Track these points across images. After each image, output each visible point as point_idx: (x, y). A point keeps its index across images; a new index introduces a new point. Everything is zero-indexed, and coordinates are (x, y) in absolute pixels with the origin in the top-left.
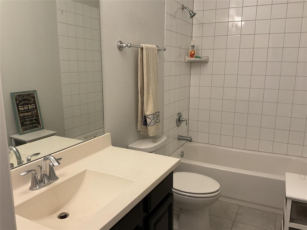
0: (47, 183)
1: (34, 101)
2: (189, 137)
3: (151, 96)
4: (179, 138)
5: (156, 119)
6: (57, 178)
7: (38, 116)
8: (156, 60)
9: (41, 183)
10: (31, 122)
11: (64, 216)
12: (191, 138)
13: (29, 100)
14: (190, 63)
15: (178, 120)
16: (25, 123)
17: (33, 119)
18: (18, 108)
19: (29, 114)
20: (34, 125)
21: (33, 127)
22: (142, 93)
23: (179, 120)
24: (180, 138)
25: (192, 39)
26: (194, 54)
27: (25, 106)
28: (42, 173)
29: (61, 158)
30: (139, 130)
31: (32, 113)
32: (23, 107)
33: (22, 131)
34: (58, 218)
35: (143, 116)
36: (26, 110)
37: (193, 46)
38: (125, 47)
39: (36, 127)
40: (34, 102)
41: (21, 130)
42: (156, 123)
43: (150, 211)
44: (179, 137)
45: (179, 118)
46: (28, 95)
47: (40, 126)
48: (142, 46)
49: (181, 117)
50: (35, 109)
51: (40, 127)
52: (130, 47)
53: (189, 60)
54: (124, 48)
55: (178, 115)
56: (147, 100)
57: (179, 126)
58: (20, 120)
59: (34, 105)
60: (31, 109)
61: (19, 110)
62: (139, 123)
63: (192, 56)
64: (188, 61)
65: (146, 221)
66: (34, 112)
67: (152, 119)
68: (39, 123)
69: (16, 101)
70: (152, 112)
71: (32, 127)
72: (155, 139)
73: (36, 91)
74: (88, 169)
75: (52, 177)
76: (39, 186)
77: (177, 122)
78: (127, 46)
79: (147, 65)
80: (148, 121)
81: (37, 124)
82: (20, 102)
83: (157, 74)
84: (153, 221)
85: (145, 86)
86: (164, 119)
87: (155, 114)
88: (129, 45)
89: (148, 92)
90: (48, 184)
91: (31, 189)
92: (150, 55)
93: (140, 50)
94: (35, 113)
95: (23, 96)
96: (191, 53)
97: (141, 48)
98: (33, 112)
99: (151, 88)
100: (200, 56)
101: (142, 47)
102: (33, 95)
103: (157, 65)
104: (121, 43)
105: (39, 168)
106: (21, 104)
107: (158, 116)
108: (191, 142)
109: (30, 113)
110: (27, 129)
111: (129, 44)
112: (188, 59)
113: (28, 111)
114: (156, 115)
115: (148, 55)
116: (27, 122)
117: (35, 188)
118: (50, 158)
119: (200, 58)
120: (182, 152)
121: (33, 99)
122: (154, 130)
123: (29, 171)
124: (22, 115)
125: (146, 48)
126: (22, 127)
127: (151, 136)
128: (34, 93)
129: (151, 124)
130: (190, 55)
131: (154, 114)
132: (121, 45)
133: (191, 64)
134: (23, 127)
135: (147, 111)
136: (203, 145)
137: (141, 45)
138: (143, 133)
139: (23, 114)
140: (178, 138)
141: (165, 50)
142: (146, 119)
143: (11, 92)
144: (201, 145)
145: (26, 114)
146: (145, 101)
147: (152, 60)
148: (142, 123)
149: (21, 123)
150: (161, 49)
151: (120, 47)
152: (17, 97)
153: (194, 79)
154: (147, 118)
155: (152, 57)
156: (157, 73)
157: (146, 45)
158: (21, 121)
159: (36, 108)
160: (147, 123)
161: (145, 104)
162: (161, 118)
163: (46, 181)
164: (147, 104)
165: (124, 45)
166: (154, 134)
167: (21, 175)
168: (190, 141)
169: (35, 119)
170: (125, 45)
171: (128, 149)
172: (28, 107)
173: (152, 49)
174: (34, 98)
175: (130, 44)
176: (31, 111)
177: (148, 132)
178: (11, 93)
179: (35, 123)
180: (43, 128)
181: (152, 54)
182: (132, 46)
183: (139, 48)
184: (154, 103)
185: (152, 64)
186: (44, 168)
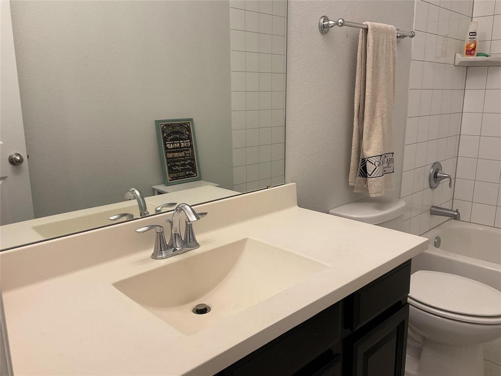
0: (180, 250)
1: (189, 135)
2: (453, 209)
3: (378, 121)
4: (433, 211)
5: (385, 165)
6: (197, 245)
7: (193, 159)
8: (394, 53)
9: (171, 248)
10: (183, 168)
11: (202, 310)
12: (457, 211)
13: (182, 133)
14: (466, 68)
15: (433, 176)
16: (174, 168)
17: (187, 162)
18: (165, 144)
19: (180, 155)
20: (187, 173)
21: (186, 175)
22: (361, 115)
23: (435, 176)
24: (435, 211)
25: (472, 21)
26: (474, 49)
27: (175, 142)
28: (173, 233)
29: (206, 213)
30: (350, 184)
31: (185, 154)
32: (173, 144)
33: (170, 180)
34: (193, 311)
35: (361, 160)
36: (177, 148)
37: (474, 34)
38: (332, 26)
39: (189, 175)
40: (189, 138)
41: (169, 178)
42: (385, 173)
43: (358, 328)
44: (433, 209)
45: (436, 173)
46: (180, 125)
47: (195, 175)
48: (367, 24)
49: (439, 172)
50: (189, 147)
51: (197, 176)
52: (342, 25)
53: (462, 60)
54: (330, 29)
55: (433, 166)
56: (371, 129)
57: (435, 188)
58: (168, 163)
59: (189, 141)
60: (185, 147)
61: (166, 148)
62: (352, 172)
63: (470, 52)
64: (461, 62)
65: (349, 345)
66: (188, 152)
67: (377, 164)
68: (195, 171)
69: (163, 133)
70: (379, 151)
71: (184, 176)
72: (380, 203)
73: (192, 119)
74: (249, 237)
75: (190, 242)
76: (165, 253)
77: (430, 180)
78: (337, 24)
79: (373, 61)
80: (370, 168)
81: (192, 172)
82: (169, 135)
83: (394, 81)
84: (361, 349)
85: (368, 102)
86: (404, 171)
87: (385, 155)
88: (340, 21)
89: (373, 113)
90: (180, 252)
91: (154, 256)
92: (380, 42)
93: (361, 32)
94: (189, 154)
95: (173, 126)
96: (468, 46)
97: (365, 29)
98: (186, 152)
99: (378, 106)
100: (487, 53)
101: (366, 27)
102: (187, 125)
103: (394, 63)
104: (326, 19)
105: (169, 224)
106: (170, 138)
107: (390, 161)
108: (457, 220)
109: (182, 154)
110: (176, 177)
111: (339, 19)
112: (462, 58)
113: (179, 150)
114: (387, 159)
115: (377, 42)
116: (177, 168)
117: (160, 255)
118: (185, 208)
119: (487, 56)
120: (436, 238)
121: (187, 132)
122: (380, 185)
123: (151, 227)
124: (170, 155)
125: (374, 28)
126: (169, 173)
127: (373, 195)
128: (189, 123)
129: (374, 173)
130: (467, 51)
131: (381, 156)
132: (325, 23)
133: (468, 69)
134: (171, 175)
135: (367, 149)
136: (482, 229)
137: (364, 23)
138: (358, 191)
139: (172, 154)
140: (431, 209)
141: (412, 36)
142: (366, 166)
143: (157, 119)
144: (479, 229)
145: (176, 155)
146: (365, 130)
147: (385, 51)
148: (358, 172)
149: (168, 167)
150: (405, 34)
151: (324, 27)
152: (165, 127)
153: (472, 99)
154: (368, 162)
155: (384, 48)
156: (394, 77)
157: (373, 23)
158: (169, 165)
159: (191, 146)
160: (366, 172)
161: (365, 136)
162: (396, 164)
163: (178, 246)
164: (370, 136)
165: (331, 22)
166: (379, 193)
167: (138, 230)
168: (456, 217)
169: (189, 164)
170: (333, 22)
171: (328, 213)
172: (180, 143)
173: (387, 32)
174: (189, 130)
175: (343, 19)
176: (184, 150)
177: (367, 190)
178: (156, 121)
179: (188, 170)
180: (200, 179)
181: (385, 41)
182: (346, 23)
183: (361, 30)
184: (384, 135)
185: (385, 60)
186: (176, 224)
